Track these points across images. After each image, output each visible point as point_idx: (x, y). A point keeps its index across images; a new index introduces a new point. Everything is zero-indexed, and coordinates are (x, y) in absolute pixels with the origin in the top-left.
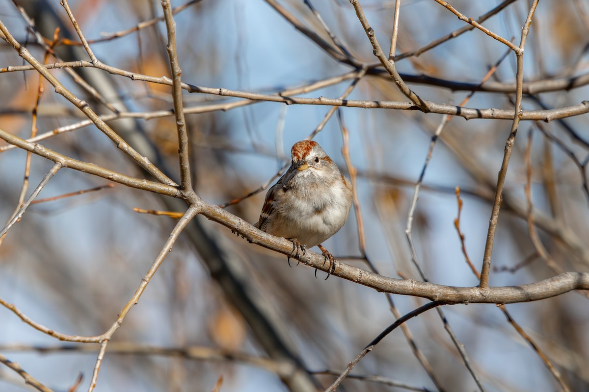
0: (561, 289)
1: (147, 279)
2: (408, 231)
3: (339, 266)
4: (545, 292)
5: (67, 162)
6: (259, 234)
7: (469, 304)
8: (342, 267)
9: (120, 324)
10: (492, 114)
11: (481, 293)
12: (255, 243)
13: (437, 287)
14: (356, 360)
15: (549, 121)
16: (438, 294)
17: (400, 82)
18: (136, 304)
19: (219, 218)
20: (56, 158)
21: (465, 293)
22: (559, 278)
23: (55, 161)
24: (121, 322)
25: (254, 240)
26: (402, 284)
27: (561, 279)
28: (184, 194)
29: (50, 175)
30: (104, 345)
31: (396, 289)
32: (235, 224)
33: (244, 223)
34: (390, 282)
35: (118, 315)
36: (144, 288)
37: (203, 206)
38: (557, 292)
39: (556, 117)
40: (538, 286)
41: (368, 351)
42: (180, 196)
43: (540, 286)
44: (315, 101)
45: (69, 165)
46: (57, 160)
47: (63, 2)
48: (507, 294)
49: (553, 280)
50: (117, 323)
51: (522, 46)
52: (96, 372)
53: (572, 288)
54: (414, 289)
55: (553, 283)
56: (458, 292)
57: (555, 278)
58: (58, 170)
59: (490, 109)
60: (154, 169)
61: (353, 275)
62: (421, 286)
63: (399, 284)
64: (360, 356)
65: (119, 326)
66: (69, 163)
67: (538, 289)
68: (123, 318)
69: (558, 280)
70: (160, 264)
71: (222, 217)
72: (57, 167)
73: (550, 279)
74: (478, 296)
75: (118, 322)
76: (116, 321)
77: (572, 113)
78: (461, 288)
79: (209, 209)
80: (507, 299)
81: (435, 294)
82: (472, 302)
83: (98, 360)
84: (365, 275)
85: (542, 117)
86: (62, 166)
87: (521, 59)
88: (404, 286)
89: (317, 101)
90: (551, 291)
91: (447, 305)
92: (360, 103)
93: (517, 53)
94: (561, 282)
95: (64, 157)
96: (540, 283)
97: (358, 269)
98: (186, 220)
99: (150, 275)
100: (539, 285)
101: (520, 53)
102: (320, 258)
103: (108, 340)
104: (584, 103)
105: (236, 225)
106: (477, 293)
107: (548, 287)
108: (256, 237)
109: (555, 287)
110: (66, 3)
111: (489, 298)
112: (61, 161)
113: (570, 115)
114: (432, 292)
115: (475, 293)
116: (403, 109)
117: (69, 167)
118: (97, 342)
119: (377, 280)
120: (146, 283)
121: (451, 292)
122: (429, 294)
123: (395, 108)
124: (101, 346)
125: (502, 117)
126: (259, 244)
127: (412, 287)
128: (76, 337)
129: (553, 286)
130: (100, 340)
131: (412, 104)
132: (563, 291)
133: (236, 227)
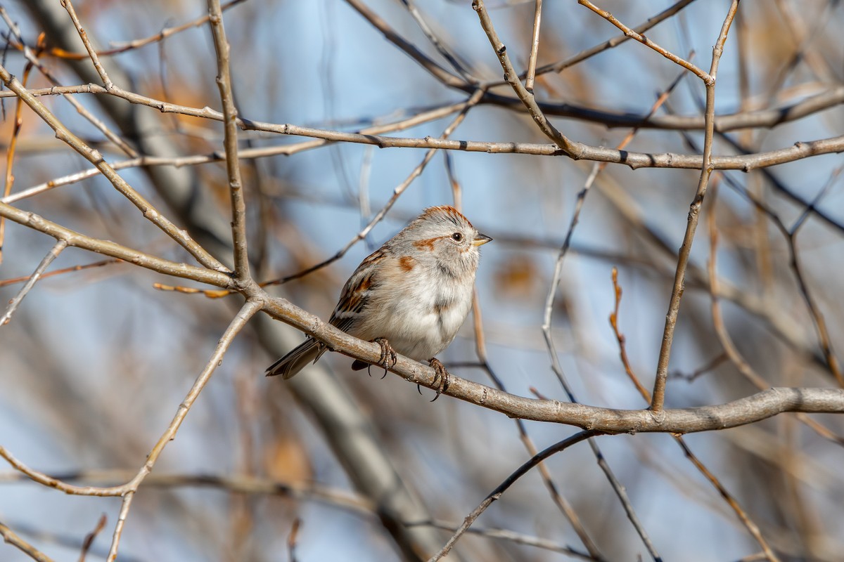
0: (765, 411)
1: (188, 405)
2: (545, 327)
3: (454, 382)
4: (742, 417)
5: (74, 239)
6: (343, 338)
7: (636, 434)
8: (459, 383)
9: (150, 469)
10: (669, 162)
11: (653, 419)
12: (337, 351)
13: (592, 411)
14: (476, 512)
15: (748, 171)
16: (593, 421)
17: (541, 119)
18: (172, 439)
19: (288, 316)
20: (59, 233)
21: (630, 418)
22: (762, 396)
23: (58, 238)
24: (151, 466)
25: (336, 347)
26: (542, 407)
27: (765, 397)
28: (239, 284)
29: (50, 257)
30: (129, 499)
31: (534, 414)
32: (310, 325)
33: (322, 323)
34: (526, 404)
35: (147, 456)
36: (183, 417)
37: (266, 300)
38: (760, 415)
39: (758, 165)
40: (733, 408)
41: (493, 499)
42: (234, 286)
43: (736, 408)
44: (419, 143)
45: (78, 243)
46: (60, 236)
47: (64, 2)
48: (689, 419)
49: (754, 399)
50: (145, 467)
51: (714, 73)
52: (117, 537)
53: (780, 410)
54: (559, 414)
55: (753, 403)
56: (621, 416)
57: (756, 395)
58: (62, 250)
59: (666, 154)
60: (196, 248)
61: (475, 394)
62: (569, 410)
63: (538, 406)
64: (481, 507)
65: (149, 472)
66: (77, 240)
67: (734, 411)
68: (154, 460)
69: (761, 399)
70: (205, 383)
71: (292, 316)
72: (60, 246)
73: (749, 398)
74: (649, 422)
75: (148, 467)
76: (145, 464)
77: (781, 159)
78: (625, 411)
79: (274, 305)
80: (690, 426)
81: (589, 420)
82: (641, 431)
83: (119, 520)
84: (491, 394)
85: (738, 165)
86: (68, 245)
87: (711, 90)
88: (545, 409)
89: (423, 142)
90: (751, 415)
91: (605, 435)
92: (482, 146)
93: (706, 82)
94: (765, 401)
95: (70, 232)
96: (736, 403)
97: (481, 386)
98: (241, 320)
99: (191, 398)
100: (734, 406)
101: (710, 82)
102: (429, 372)
103: (134, 492)
104: (797, 145)
105: (312, 327)
106: (647, 418)
107: (747, 409)
108: (339, 343)
109: (757, 409)
110: (69, 4)
111: (665, 425)
112: (66, 238)
113: (778, 162)
114: (585, 417)
115: (645, 419)
116: (543, 154)
117: (77, 246)
118: (118, 495)
119: (508, 401)
120: (185, 410)
121: (611, 418)
122: (580, 420)
123: (532, 153)
124: (124, 501)
125: (683, 165)
126: (343, 352)
127: (557, 411)
128: (88, 488)
129: (754, 407)
130: (123, 492)
131: (557, 148)
132: (769, 414)
133: (312, 330)
